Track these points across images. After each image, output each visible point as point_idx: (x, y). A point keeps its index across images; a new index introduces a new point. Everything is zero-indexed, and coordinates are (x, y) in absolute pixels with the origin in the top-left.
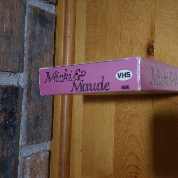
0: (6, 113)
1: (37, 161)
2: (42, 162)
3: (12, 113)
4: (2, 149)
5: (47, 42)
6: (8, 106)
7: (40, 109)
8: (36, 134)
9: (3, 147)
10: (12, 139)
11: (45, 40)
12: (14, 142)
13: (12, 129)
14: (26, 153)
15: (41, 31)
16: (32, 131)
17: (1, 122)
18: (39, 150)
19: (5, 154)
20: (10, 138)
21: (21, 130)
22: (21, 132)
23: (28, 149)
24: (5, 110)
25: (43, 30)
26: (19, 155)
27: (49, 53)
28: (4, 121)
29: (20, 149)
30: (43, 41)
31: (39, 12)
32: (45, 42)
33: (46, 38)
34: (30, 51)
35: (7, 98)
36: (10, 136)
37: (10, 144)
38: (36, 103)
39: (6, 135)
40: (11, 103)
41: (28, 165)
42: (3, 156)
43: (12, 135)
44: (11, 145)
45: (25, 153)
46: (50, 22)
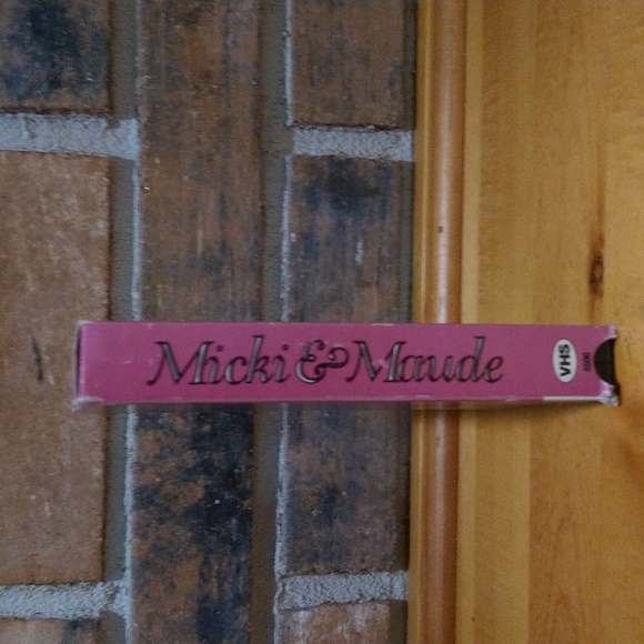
0: (211, 474)
1: (340, 628)
2: (358, 634)
3: (230, 474)
4: (202, 575)
5: (364, 258)
6: (218, 457)
7: (342, 466)
8: (328, 545)
9: (205, 570)
10: (235, 551)
11: (355, 252)
12: (243, 559)
13: (234, 521)
14: (304, 598)
15: (340, 226)
16: (311, 533)
17: (196, 500)
18: (358, 596)
19: (215, 590)
20: (229, 548)
21: (279, 527)
22: (278, 532)
23: (312, 587)
24: (206, 468)
25: (349, 221)
26: (276, 601)
27: (374, 289)
28: (205, 498)
29: (280, 585)
30: (348, 255)
31: (326, 170)
32: (358, 258)
33: (360, 245)
34: (296, 294)
35: (213, 433)
36: (227, 540)
37: (230, 564)
38: (323, 449)
39: (213, 538)
40: (227, 447)
41: (301, 633)
42: (207, 597)
43: (234, 538)
44: (234, 567)
45: (300, 598)
46: (375, 192)
